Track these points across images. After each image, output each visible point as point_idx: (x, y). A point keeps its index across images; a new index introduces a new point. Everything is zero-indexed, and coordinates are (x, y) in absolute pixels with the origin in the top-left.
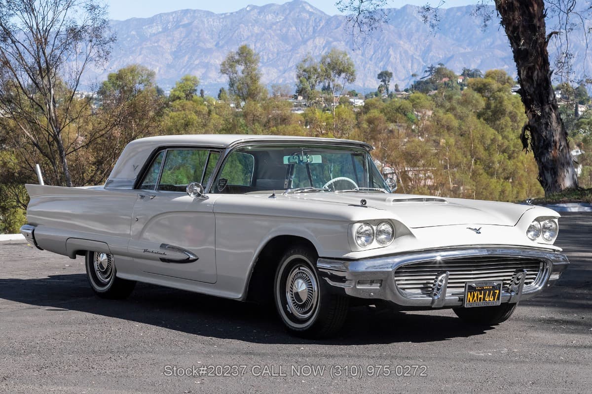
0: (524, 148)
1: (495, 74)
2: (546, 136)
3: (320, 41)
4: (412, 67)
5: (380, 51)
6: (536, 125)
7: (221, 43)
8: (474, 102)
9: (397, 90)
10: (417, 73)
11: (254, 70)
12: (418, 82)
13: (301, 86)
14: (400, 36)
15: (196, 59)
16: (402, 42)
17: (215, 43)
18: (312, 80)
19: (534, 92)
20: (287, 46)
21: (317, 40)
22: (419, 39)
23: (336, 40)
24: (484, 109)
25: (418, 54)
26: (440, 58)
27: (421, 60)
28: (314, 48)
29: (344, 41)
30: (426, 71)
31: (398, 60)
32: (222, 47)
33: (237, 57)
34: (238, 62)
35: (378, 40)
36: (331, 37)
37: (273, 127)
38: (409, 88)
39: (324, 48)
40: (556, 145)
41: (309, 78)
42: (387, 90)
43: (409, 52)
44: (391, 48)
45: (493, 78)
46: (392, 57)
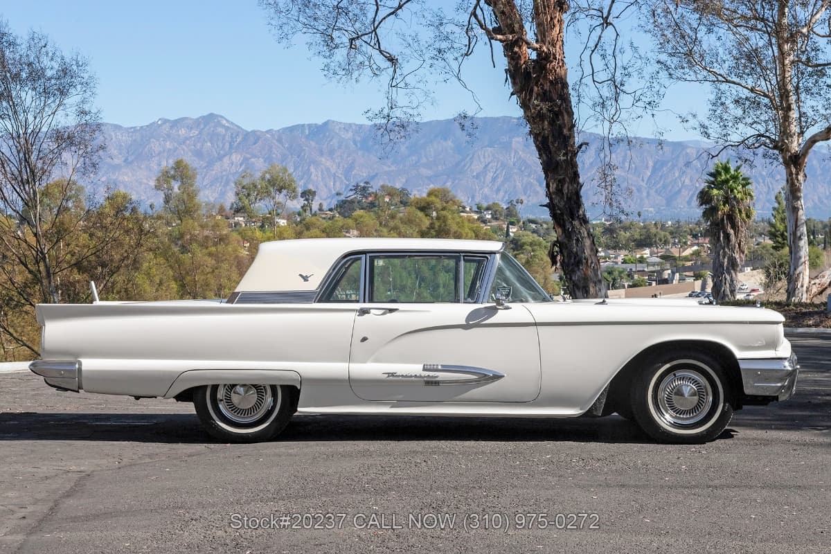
0: (553, 265)
1: (439, 192)
2: (577, 253)
3: (237, 158)
4: (334, 185)
5: (300, 169)
6: (566, 241)
7: (130, 159)
8: (417, 220)
9: (320, 209)
10: (341, 192)
11: (192, 186)
12: (343, 201)
13: (240, 203)
14: (322, 154)
15: (103, 176)
16: (323, 160)
17: (123, 159)
18: (252, 198)
19: (564, 206)
20: (202, 163)
21: (234, 157)
22: (341, 156)
23: (254, 156)
24: (428, 228)
25: (340, 172)
26: (363, 176)
27: (343, 178)
28: (230, 165)
29: (263, 158)
30: (351, 190)
31: (320, 179)
32: (131, 163)
33: (172, 172)
34: (174, 177)
35: (298, 157)
36: (248, 153)
37: (211, 247)
38: (333, 207)
39: (241, 165)
40: (587, 262)
41: (249, 195)
42: (311, 210)
43: (331, 169)
44: (312, 165)
45: (436, 196)
46: (313, 175)
